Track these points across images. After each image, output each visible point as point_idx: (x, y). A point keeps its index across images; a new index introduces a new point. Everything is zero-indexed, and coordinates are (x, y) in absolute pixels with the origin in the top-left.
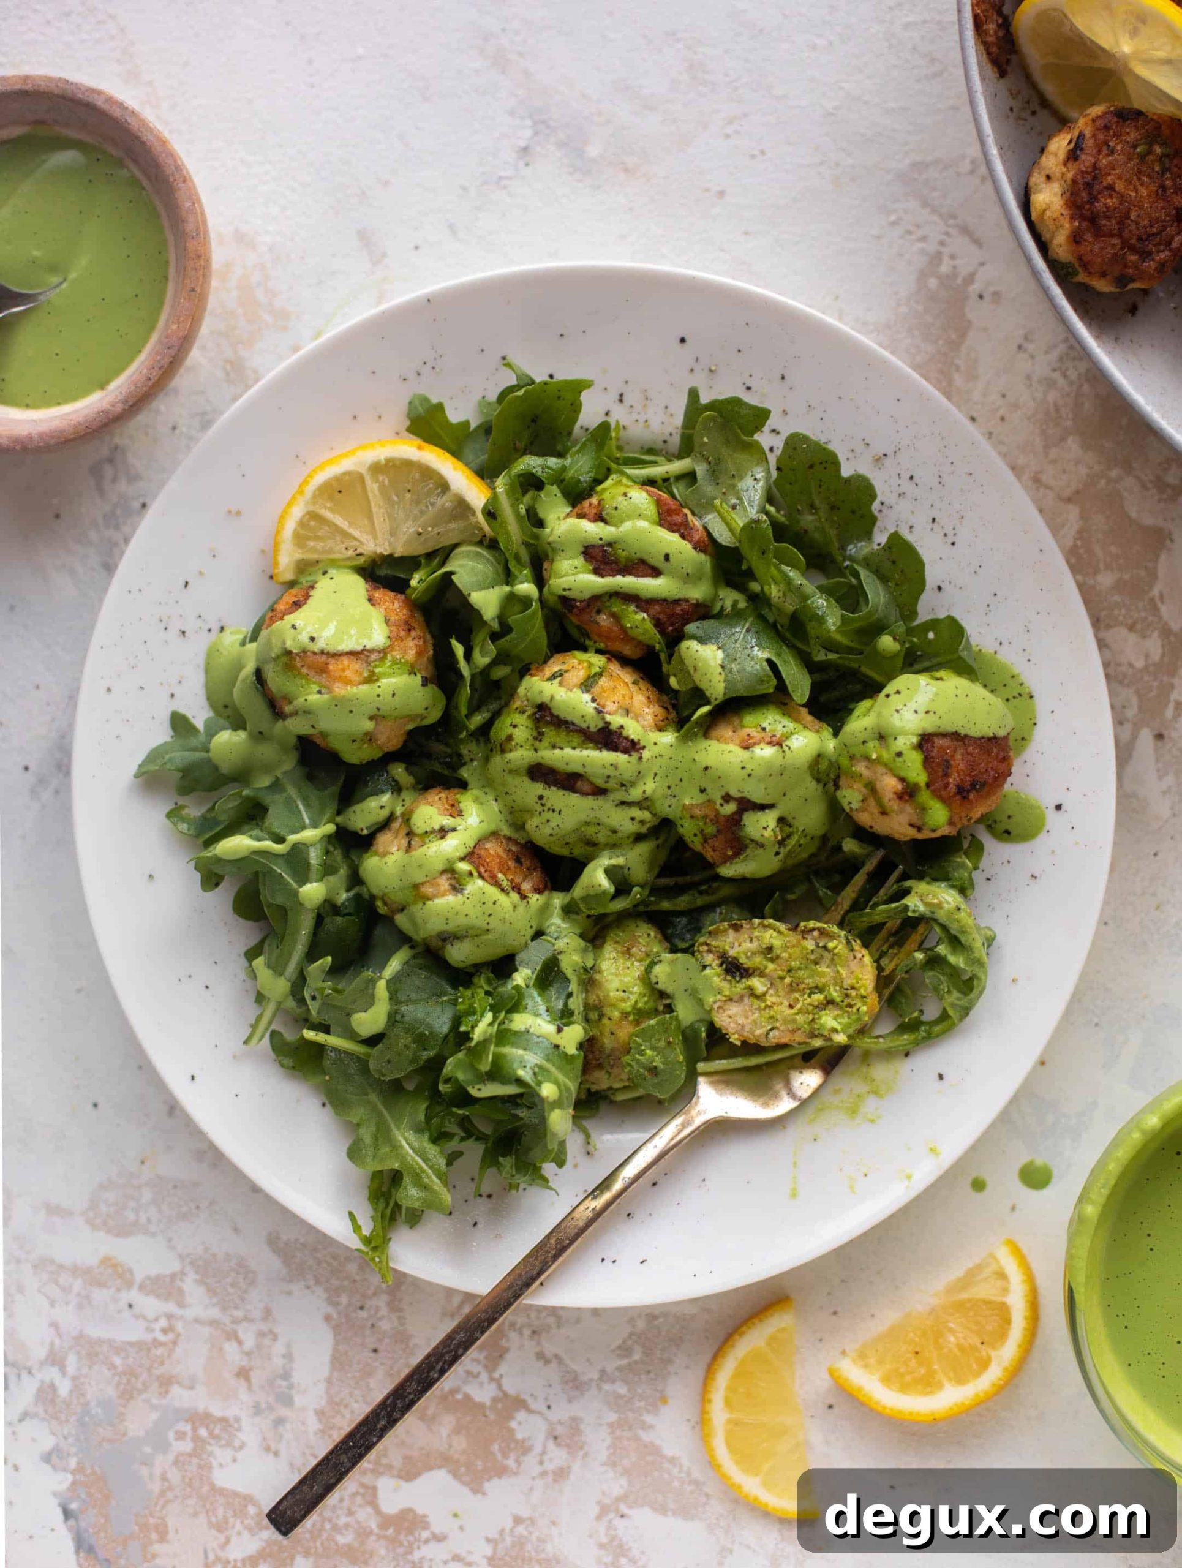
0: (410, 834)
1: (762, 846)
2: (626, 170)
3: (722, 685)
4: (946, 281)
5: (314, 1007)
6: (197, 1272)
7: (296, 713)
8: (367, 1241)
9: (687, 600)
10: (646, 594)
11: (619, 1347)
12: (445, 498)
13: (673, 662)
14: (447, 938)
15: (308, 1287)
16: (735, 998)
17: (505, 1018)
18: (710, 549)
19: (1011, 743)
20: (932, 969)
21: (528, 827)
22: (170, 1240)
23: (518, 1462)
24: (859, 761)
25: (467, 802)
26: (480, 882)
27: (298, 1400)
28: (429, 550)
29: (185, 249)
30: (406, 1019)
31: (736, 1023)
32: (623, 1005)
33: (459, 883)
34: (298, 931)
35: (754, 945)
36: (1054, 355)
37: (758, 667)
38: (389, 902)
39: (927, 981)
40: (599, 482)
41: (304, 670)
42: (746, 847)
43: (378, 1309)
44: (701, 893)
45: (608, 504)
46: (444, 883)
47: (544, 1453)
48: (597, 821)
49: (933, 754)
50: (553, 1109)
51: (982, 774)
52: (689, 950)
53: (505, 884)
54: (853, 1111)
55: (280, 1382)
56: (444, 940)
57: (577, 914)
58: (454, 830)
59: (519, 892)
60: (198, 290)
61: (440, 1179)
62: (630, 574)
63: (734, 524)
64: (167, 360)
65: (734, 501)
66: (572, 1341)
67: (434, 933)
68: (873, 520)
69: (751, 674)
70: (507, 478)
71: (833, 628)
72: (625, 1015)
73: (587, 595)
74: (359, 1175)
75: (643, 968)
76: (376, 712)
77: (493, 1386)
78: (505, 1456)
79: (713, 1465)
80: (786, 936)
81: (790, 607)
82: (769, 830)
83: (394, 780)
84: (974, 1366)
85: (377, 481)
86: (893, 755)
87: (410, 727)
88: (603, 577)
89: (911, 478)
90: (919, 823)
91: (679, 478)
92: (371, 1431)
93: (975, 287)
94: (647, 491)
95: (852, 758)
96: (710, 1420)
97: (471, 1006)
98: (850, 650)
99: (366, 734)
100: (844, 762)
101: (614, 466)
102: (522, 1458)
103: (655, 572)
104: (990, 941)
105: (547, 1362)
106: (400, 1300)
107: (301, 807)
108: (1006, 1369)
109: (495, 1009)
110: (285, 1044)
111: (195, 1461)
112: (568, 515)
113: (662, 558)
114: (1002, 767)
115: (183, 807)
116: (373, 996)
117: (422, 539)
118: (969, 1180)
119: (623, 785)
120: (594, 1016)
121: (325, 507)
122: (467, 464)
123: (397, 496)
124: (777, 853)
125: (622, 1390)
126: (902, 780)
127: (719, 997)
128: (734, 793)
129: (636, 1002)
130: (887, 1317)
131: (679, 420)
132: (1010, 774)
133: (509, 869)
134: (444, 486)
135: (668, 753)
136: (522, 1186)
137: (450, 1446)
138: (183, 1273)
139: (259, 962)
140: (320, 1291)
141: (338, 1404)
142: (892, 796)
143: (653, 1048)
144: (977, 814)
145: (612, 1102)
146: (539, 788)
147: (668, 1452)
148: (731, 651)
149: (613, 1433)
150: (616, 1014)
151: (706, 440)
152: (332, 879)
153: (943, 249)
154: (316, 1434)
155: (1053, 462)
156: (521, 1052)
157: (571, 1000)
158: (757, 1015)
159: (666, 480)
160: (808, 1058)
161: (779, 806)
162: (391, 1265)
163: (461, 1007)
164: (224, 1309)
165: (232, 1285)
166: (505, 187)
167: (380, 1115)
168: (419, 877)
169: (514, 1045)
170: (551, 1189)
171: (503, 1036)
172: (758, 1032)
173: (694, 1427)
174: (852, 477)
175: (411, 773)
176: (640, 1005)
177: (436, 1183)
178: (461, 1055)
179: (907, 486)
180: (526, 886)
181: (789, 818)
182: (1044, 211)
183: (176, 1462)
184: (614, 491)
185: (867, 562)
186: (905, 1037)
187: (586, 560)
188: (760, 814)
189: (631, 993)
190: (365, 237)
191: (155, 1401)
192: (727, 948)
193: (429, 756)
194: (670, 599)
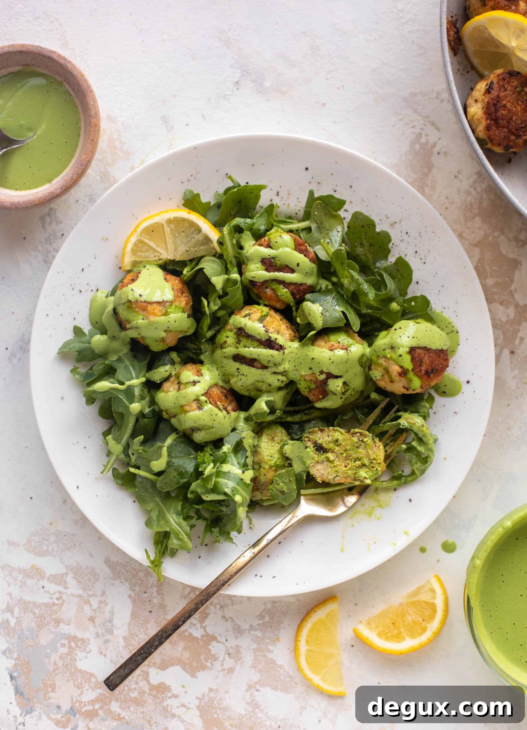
0: (179, 383)
1: (336, 394)
2: (281, 93)
3: (321, 322)
4: (423, 146)
5: (133, 458)
6: (73, 574)
7: (132, 328)
8: (152, 562)
9: (306, 284)
10: (288, 281)
11: (259, 615)
12: (200, 235)
13: (299, 311)
14: (194, 430)
15: (122, 582)
16: (320, 462)
17: (219, 466)
18: (316, 262)
19: (448, 352)
20: (408, 452)
21: (231, 382)
22: (61, 559)
23: (212, 665)
24: (381, 358)
25: (204, 370)
26: (210, 406)
27: (116, 632)
28: (191, 259)
29: (90, 122)
30: (175, 465)
31: (320, 473)
32: (270, 463)
33: (201, 405)
34: (128, 425)
35: (330, 439)
36: (471, 181)
37: (338, 314)
38: (169, 413)
39: (406, 458)
40: (267, 230)
41: (137, 309)
42: (328, 394)
43: (152, 593)
44: (305, 414)
45: (273, 240)
46: (194, 405)
47: (224, 660)
48: (262, 380)
49: (415, 356)
50: (239, 507)
51: (436, 366)
52: (300, 439)
53: (221, 407)
54: (370, 514)
55: (107, 623)
56: (193, 430)
57: (251, 421)
58: (199, 382)
59: (226, 410)
60: (95, 140)
61: (187, 536)
62: (281, 271)
63: (329, 251)
64: (81, 171)
65: (328, 241)
66: (238, 612)
67: (188, 427)
68: (389, 251)
69: (334, 317)
70: (228, 227)
71: (372, 299)
72: (271, 467)
73: (262, 280)
74: (149, 533)
75: (279, 447)
76: (167, 329)
77: (202, 630)
78: (206, 661)
79: (299, 669)
80: (345, 435)
81: (352, 289)
82: (339, 387)
83: (172, 359)
84: (420, 631)
85: (169, 227)
86: (398, 356)
87: (180, 336)
88: (269, 272)
89: (407, 233)
90: (407, 386)
91: (303, 230)
92: (151, 647)
93: (436, 150)
94: (290, 235)
95: (378, 357)
96: (299, 649)
97: (204, 460)
98: (377, 309)
99: (162, 338)
100: (374, 358)
101: (275, 223)
102: (214, 663)
103: (292, 271)
104: (436, 441)
105: (227, 620)
106: (163, 590)
107: (131, 369)
108: (434, 633)
109: (214, 462)
110: (119, 473)
111: (69, 657)
112: (254, 245)
113: (296, 265)
114: (445, 363)
115: (77, 368)
116: (161, 454)
117: (189, 253)
118: (420, 547)
119: (275, 365)
120: (257, 467)
121: (146, 238)
122: (209, 221)
123: (178, 234)
124: (342, 398)
125: (259, 634)
126: (401, 367)
127: (313, 461)
128: (325, 370)
129: (276, 462)
130: (380, 608)
131: (303, 204)
132: (448, 366)
133: (222, 400)
134: (199, 230)
135: (295, 351)
136: (221, 541)
137: (182, 655)
138: (67, 574)
139: (109, 438)
140: (127, 584)
141: (133, 634)
142: (396, 374)
143: (283, 482)
144: (433, 383)
145: (261, 506)
146: (237, 365)
147: (279, 663)
148: (326, 307)
149: (254, 653)
150: (267, 467)
151: (316, 213)
152: (143, 402)
153: (422, 132)
154: (123, 648)
155: (468, 228)
156: (226, 481)
157: (248, 459)
158: (330, 470)
159: (297, 230)
160: (350, 490)
161: (345, 377)
162: (162, 574)
163: (199, 460)
164: (84, 590)
165: (88, 580)
166: (227, 99)
167: (160, 507)
168: (183, 402)
169: (224, 478)
170: (234, 543)
171: (219, 474)
172: (330, 477)
173: (291, 652)
174: (381, 231)
175: (179, 357)
176: (278, 463)
177: (186, 538)
178: (199, 481)
179: (405, 237)
180: (229, 408)
181: (348, 382)
182: (474, 115)
183: (61, 657)
184: (275, 234)
185: (386, 270)
186: (395, 482)
187: (262, 264)
188: (335, 380)
189: (274, 457)
190: (165, 120)
191: (52, 630)
192: (317, 439)
193: (187, 349)
194: (298, 283)
